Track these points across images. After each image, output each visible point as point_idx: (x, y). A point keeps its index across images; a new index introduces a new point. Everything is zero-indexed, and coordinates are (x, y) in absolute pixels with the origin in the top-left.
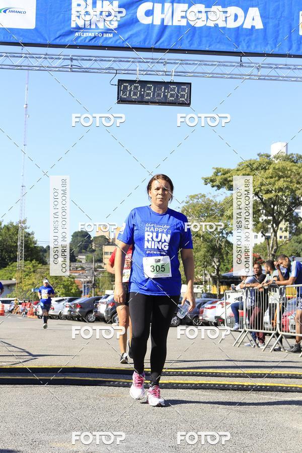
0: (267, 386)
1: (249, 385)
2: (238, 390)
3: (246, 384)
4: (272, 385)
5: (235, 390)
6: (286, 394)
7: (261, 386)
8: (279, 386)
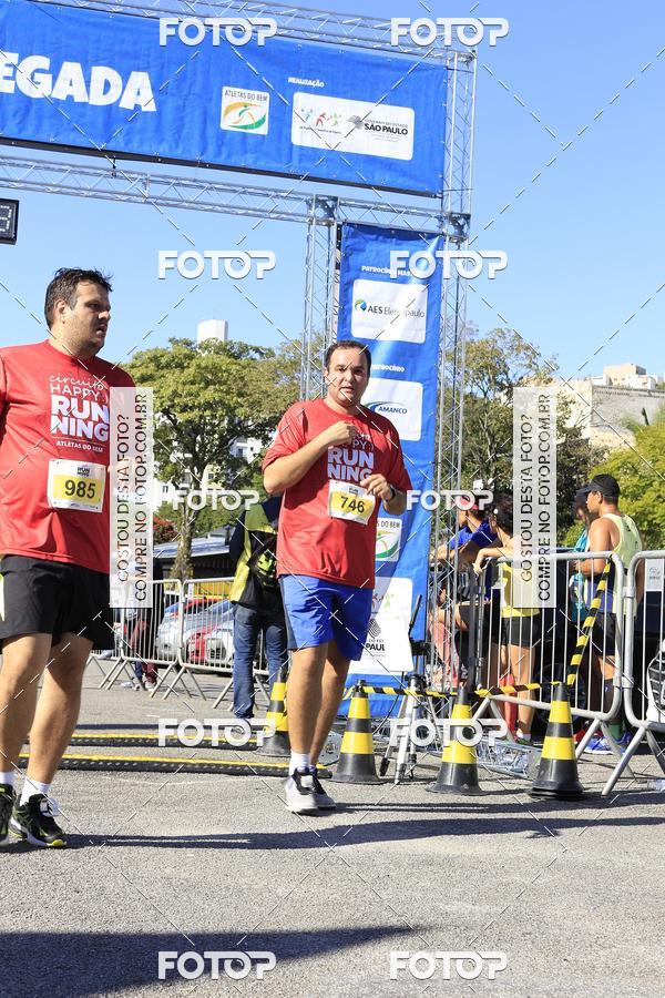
0: (134, 762)
1: (100, 761)
2: (79, 769)
3: (95, 758)
4: (143, 759)
5: (75, 769)
6: (165, 775)
7: (122, 762)
8: (153, 762)
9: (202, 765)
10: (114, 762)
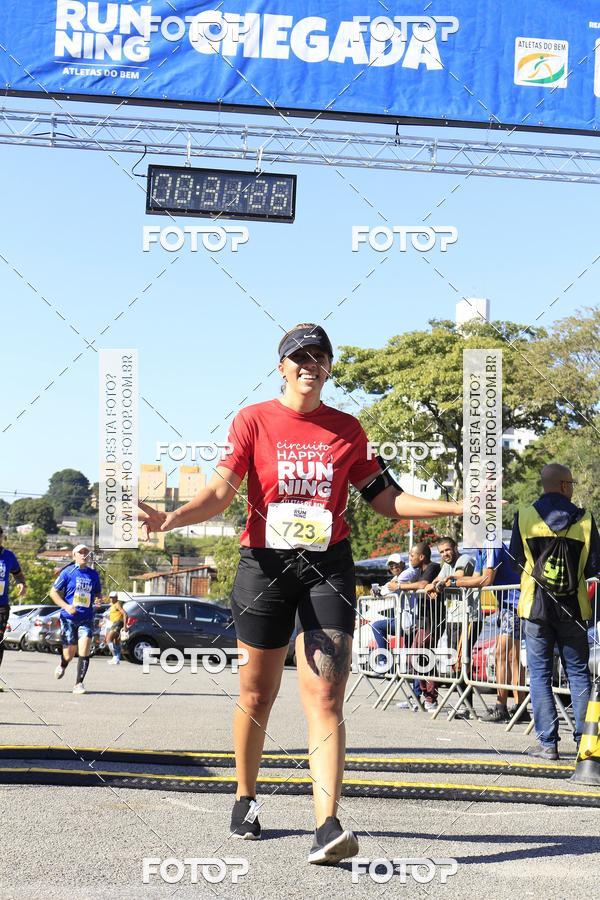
0: (440, 789)
1: (403, 788)
2: (381, 797)
3: (397, 784)
4: (450, 786)
5: (376, 797)
6: (477, 804)
7: (428, 790)
8: (463, 790)
9: (515, 793)
10: (418, 789)
